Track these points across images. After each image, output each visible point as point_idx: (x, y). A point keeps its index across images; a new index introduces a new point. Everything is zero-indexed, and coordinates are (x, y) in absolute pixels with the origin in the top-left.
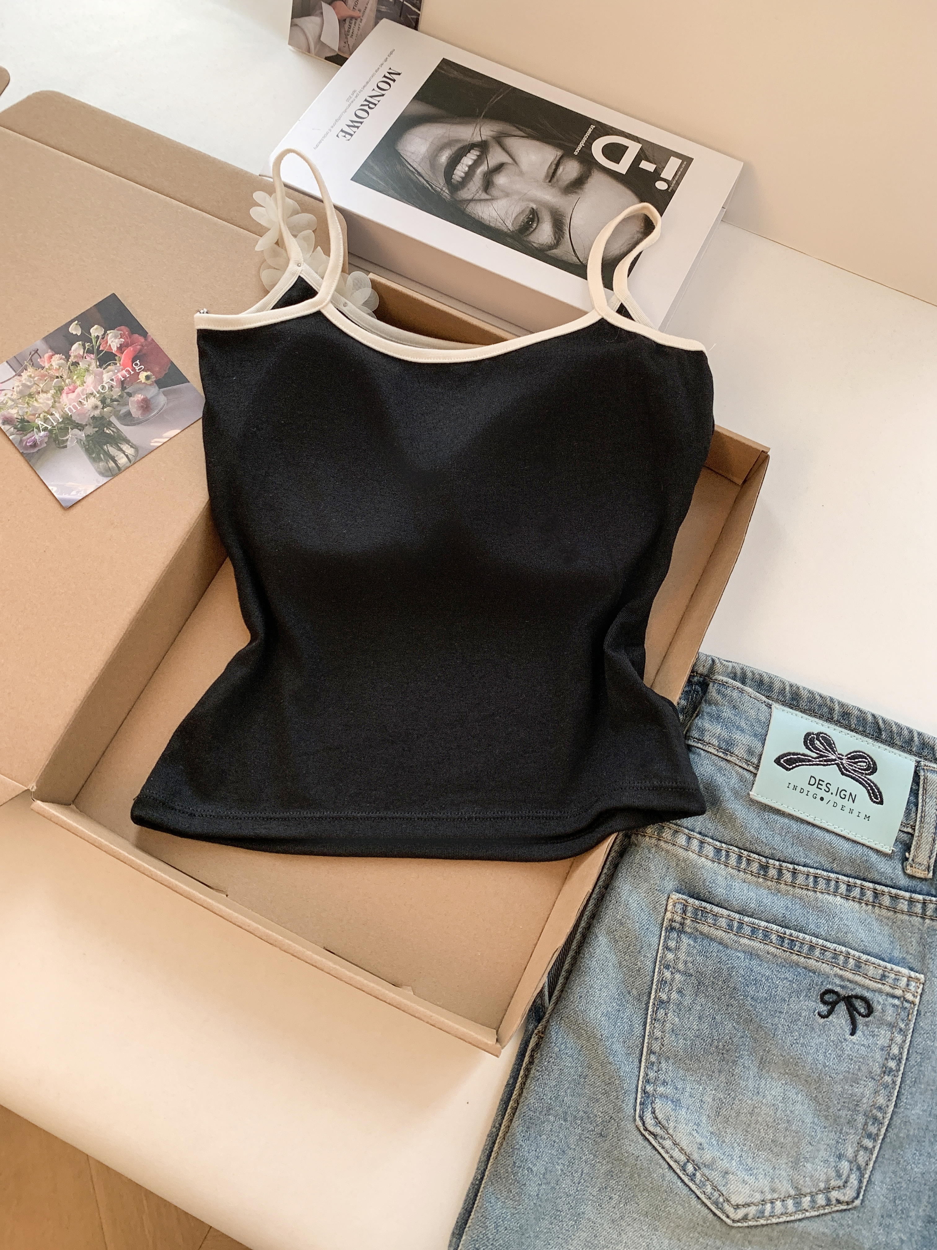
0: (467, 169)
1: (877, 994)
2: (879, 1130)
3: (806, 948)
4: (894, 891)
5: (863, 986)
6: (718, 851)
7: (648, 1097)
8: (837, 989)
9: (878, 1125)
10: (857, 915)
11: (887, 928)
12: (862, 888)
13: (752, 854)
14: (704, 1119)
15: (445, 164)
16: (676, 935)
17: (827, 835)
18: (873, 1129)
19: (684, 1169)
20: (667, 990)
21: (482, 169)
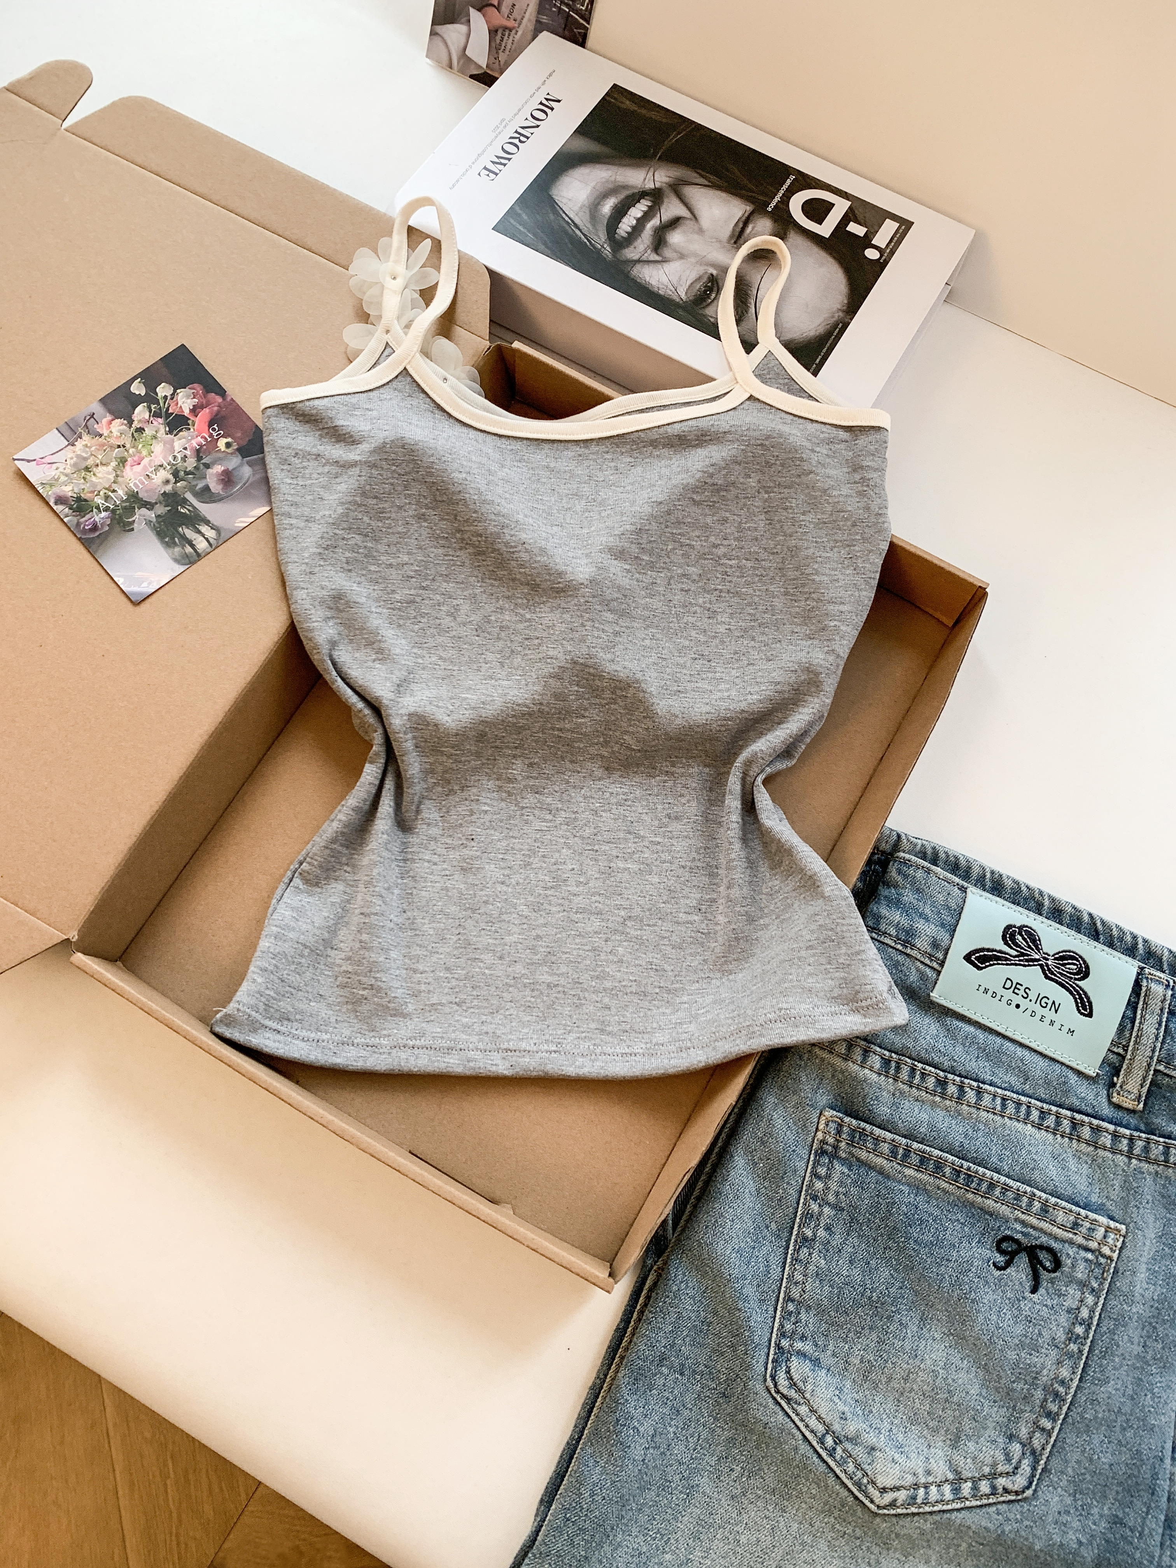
0: (635, 222)
1: (1066, 1245)
2: (1060, 1408)
3: (984, 1186)
4: (1095, 1122)
5: (1050, 1235)
6: (886, 1062)
7: (783, 1353)
8: (1018, 1236)
9: (1059, 1402)
10: (1050, 1148)
11: (1086, 1166)
12: (1058, 1116)
13: (927, 1067)
14: (848, 1384)
15: (609, 214)
16: (827, 1161)
17: (1019, 1049)
18: (1054, 1408)
19: (822, 1441)
20: (812, 1225)
21: (655, 222)
